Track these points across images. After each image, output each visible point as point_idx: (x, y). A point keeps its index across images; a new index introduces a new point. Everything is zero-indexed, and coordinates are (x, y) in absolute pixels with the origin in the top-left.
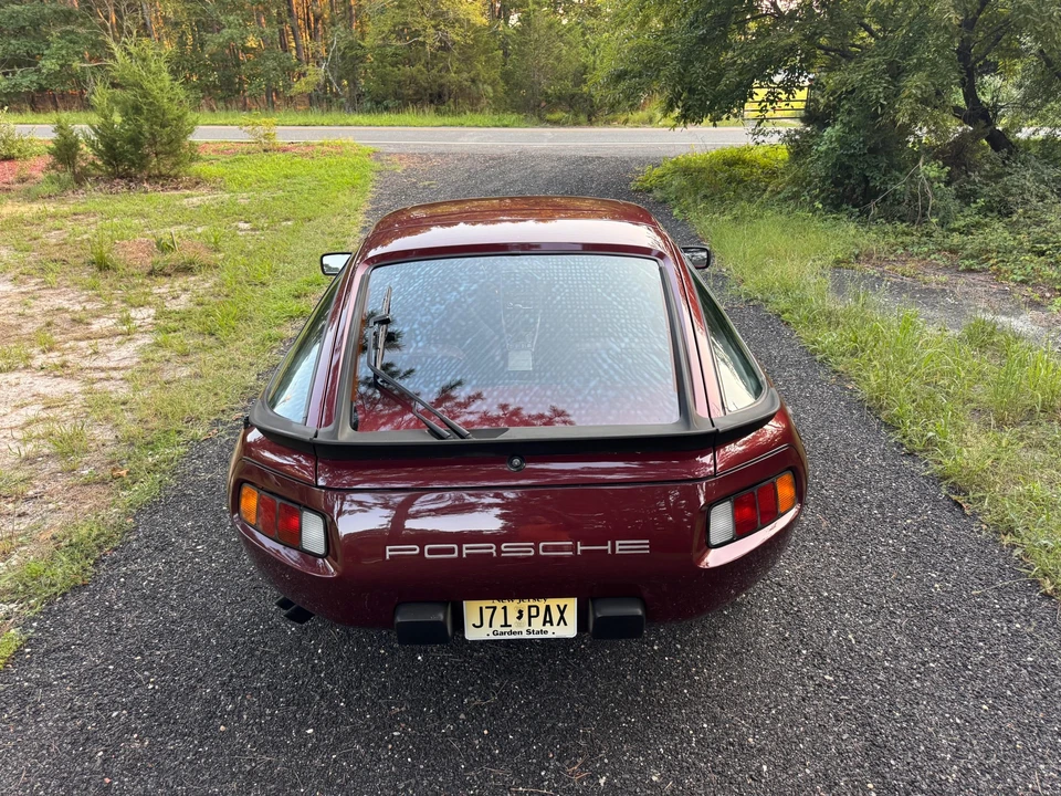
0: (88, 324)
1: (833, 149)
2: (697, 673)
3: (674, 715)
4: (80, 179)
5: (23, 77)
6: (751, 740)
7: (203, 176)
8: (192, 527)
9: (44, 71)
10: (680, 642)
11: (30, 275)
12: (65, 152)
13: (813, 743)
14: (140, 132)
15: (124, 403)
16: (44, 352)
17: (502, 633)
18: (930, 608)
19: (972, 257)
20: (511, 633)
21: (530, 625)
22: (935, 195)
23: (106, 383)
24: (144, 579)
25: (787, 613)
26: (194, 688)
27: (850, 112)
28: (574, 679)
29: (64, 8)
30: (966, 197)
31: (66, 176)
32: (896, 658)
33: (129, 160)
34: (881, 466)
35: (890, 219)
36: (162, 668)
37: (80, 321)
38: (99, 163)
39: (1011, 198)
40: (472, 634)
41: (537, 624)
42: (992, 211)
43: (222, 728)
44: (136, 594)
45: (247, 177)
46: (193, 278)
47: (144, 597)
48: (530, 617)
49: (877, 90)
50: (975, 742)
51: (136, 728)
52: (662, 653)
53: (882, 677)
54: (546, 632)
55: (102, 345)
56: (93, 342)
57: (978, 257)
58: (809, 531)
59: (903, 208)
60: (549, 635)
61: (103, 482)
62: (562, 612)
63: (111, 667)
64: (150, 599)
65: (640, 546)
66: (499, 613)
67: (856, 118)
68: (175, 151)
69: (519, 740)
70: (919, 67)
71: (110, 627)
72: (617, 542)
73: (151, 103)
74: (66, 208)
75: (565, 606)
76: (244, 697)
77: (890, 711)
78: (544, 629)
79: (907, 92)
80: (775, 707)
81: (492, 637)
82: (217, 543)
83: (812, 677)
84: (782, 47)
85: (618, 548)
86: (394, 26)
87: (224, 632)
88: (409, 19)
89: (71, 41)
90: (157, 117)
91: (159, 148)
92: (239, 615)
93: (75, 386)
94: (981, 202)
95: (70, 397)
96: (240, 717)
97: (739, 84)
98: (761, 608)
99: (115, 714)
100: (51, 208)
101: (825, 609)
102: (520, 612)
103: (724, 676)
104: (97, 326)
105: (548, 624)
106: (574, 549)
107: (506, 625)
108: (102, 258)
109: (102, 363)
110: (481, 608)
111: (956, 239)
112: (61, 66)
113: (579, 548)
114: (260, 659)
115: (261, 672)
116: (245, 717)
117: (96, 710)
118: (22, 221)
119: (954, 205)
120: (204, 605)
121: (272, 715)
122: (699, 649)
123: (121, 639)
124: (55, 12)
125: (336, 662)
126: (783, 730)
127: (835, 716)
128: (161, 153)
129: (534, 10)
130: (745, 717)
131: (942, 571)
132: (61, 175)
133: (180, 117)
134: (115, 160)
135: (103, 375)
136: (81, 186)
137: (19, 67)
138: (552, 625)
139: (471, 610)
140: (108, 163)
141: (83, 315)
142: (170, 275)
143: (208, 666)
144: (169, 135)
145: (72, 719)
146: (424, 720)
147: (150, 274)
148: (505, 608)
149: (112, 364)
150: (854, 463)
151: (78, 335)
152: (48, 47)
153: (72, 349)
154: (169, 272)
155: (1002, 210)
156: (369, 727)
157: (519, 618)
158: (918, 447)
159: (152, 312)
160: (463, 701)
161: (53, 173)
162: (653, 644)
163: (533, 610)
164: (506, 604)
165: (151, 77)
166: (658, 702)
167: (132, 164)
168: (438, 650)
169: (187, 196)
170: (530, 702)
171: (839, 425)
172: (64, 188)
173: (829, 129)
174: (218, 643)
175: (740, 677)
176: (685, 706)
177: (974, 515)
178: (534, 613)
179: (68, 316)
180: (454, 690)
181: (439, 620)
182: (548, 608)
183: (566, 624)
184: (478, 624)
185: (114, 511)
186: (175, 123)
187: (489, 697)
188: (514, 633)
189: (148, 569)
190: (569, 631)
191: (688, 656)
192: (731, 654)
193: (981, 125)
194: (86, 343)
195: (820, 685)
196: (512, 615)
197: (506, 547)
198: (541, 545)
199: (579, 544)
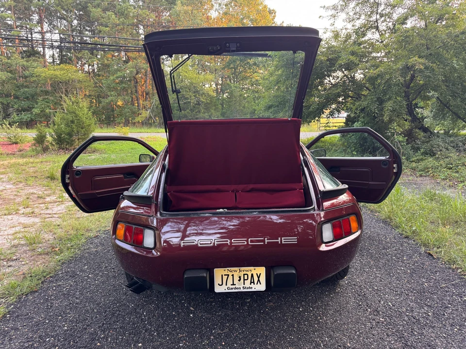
0: (44, 198)
2: (321, 319)
3: (312, 335)
4: (45, 150)
5: (25, 115)
6: (348, 344)
7: (97, 149)
8: (87, 269)
9: (34, 113)
10: (312, 307)
11: (21, 182)
12: (40, 140)
13: (378, 345)
14: (72, 131)
15: (59, 226)
16: (24, 208)
17: (232, 289)
19: (422, 171)
21: (244, 284)
22: (403, 148)
23: (51, 219)
24: (64, 288)
25: (359, 295)
26: (86, 329)
27: (364, 118)
28: (264, 322)
29: (45, 89)
30: (416, 149)
31: (39, 149)
32: (412, 311)
33: (66, 142)
34: (394, 242)
36: (70, 321)
37: (41, 197)
38: (54, 143)
39: (434, 149)
40: (218, 289)
41: (248, 283)
42: (427, 155)
43: (98, 344)
44: (60, 293)
45: (115, 149)
47: (64, 294)
48: (244, 280)
49: (374, 108)
50: (453, 343)
51: (57, 345)
52: (304, 311)
53: (406, 318)
54: (251, 288)
55: (50, 206)
56: (46, 205)
57: (424, 171)
58: (366, 265)
60: (253, 290)
61: (47, 254)
62: (259, 277)
63: (47, 321)
64: (66, 296)
65: (293, 240)
66: (230, 277)
67: (367, 119)
68: (86, 138)
69: (239, 346)
70: (390, 99)
71: (47, 306)
72: (283, 238)
73: (79, 119)
74: (38, 160)
75: (260, 274)
76: (109, 332)
77: (412, 332)
78: (251, 286)
79: (387, 109)
80: (358, 331)
81: (227, 291)
82: (98, 274)
83: (374, 319)
84: (334, 94)
85: (283, 241)
87: (100, 307)
88: (184, 93)
89: (46, 102)
90: (80, 125)
91: (80, 137)
92: (107, 300)
93: (37, 220)
94: (422, 150)
95: (34, 224)
96: (107, 340)
97: (318, 109)
98: (347, 294)
99: (48, 339)
100: (31, 160)
101: (376, 294)
102: (240, 277)
104: (48, 199)
105: (252, 284)
106: (264, 241)
107: (233, 284)
108: (53, 175)
109: (48, 212)
110: (222, 275)
111: (414, 165)
112: (41, 111)
113: (266, 241)
114: (117, 317)
115: (117, 322)
116: (109, 340)
117: (39, 338)
118: (19, 164)
119: (411, 152)
120: (92, 297)
121: (122, 339)
122: (321, 310)
123: (53, 310)
124: (42, 91)
125: (153, 317)
126: (363, 341)
127: (387, 334)
128: (81, 139)
129: (234, 90)
130: (345, 336)
131: (427, 279)
132: (37, 148)
133: (90, 125)
134: (61, 142)
135: (49, 216)
136: (45, 153)
137: (24, 112)
138: (254, 284)
139: (218, 273)
140: (57, 143)
141: (43, 195)
143: (92, 320)
144: (84, 132)
145: (27, 342)
146: (194, 339)
148: (233, 275)
149: (54, 212)
150: (382, 241)
151: (40, 202)
152: (37, 104)
153: (37, 207)
155: (432, 154)
156: (168, 343)
157: (239, 280)
158: (409, 234)
160: (212, 332)
161: (34, 147)
162: (299, 308)
163: (246, 276)
164: (234, 273)
165: (80, 109)
166: (304, 330)
167: (68, 143)
168: (200, 312)
169: (90, 156)
170: (243, 331)
171: (374, 228)
172: (38, 153)
173: (356, 123)
174: (97, 311)
175: (341, 320)
176: (316, 331)
177: (438, 259)
178: (246, 278)
179: (36, 196)
180: (208, 327)
181: (204, 277)
182: (252, 275)
183: (260, 284)
184: (221, 284)
185: (52, 262)
186: (87, 127)
187: (224, 330)
188: (237, 288)
189: (66, 284)
190: (262, 287)
191: (316, 312)
192: (336, 311)
193: (417, 121)
194: (43, 205)
195: (378, 322)
196: (236, 279)
197: (234, 241)
198: (249, 239)
199: (266, 239)
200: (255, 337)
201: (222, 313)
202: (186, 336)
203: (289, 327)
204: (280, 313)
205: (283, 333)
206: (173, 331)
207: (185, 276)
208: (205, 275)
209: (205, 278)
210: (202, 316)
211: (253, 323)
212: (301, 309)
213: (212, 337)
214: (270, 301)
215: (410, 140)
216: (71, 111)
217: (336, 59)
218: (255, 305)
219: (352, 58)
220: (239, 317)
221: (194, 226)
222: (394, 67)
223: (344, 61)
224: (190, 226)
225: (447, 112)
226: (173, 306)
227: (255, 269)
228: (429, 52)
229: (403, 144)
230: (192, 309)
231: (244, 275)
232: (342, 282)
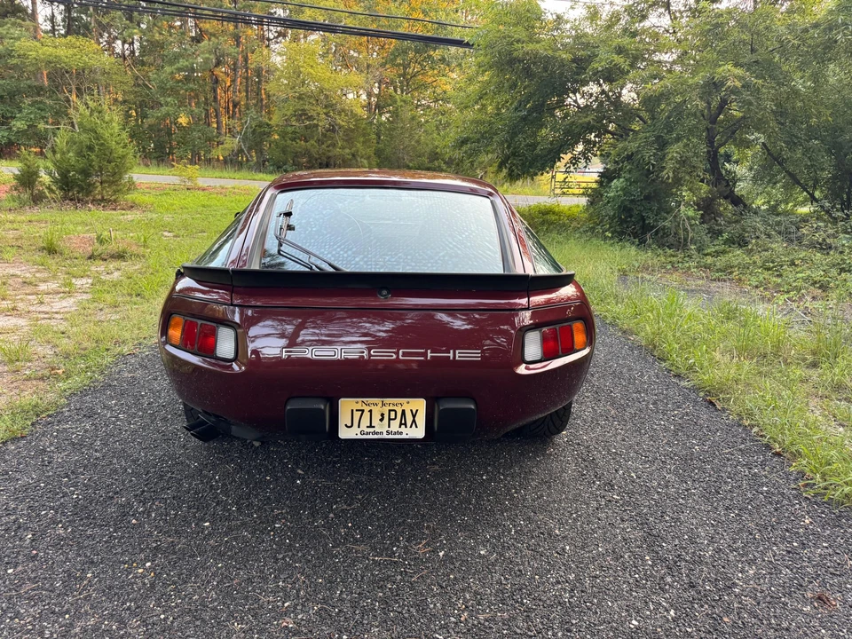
0: (36, 285)
1: (618, 196)
2: (516, 492)
3: (498, 516)
4: (37, 199)
6: (557, 531)
7: (136, 202)
8: (116, 405)
9: (14, 129)
10: (503, 475)
12: (27, 180)
13: (605, 533)
14: (90, 165)
15: (63, 333)
17: (368, 433)
18: (692, 460)
19: (721, 271)
20: (375, 433)
21: (389, 427)
22: (693, 230)
23: (49, 321)
24: (73, 433)
25: (585, 461)
26: (112, 498)
27: (630, 171)
28: (421, 494)
29: (36, 84)
30: (715, 234)
31: (25, 196)
32: (667, 487)
33: (79, 186)
34: (655, 382)
35: (661, 246)
36: (85, 485)
37: (31, 283)
38: (54, 188)
39: (747, 235)
40: (344, 433)
41: (395, 426)
42: (734, 244)
43: (134, 521)
44: (66, 442)
45: (172, 205)
46: (124, 263)
47: (73, 444)
48: (390, 419)
49: (649, 154)
50: (725, 534)
51: (61, 521)
52: (489, 481)
53: (656, 497)
54: (401, 433)
55: (46, 299)
56: (40, 296)
57: (724, 271)
58: (602, 416)
59: (671, 239)
60: (404, 436)
61: (42, 379)
62: (414, 416)
63: (42, 485)
64: (77, 446)
65: (473, 355)
66: (366, 415)
67: (636, 174)
68: (117, 181)
69: (376, 529)
70: (678, 139)
71: (43, 461)
72: (457, 351)
73: (102, 144)
74: (23, 218)
75: (417, 410)
76: (153, 504)
77: (662, 516)
78: (400, 430)
79: (670, 156)
80: (576, 513)
81: (360, 437)
82: (135, 414)
83: (604, 497)
84: (581, 124)
85: (457, 355)
86: (295, 112)
87: (139, 465)
88: (306, 107)
89: (39, 109)
90: (105, 155)
91: (104, 178)
92: (151, 455)
93: (22, 322)
94: (725, 236)
95: (17, 328)
96: (149, 515)
97: (550, 151)
98: (565, 457)
99: (43, 513)
100: (11, 217)
101: (613, 459)
102: (382, 415)
103: (537, 494)
104: (43, 287)
105: (403, 426)
106: (425, 355)
107: (371, 426)
108: (52, 244)
109: (44, 308)
110: (352, 411)
111: (709, 260)
112: (28, 126)
113: (429, 355)
115: (168, 489)
116: (153, 515)
117: (27, 510)
119: (707, 239)
120: (123, 449)
121: (176, 515)
122: (518, 479)
123: (52, 469)
124: (29, 87)
125: (230, 484)
126: (581, 526)
127: (621, 519)
128: (106, 182)
129: (401, 106)
130: (553, 518)
131: (700, 439)
132: (22, 196)
133: (124, 157)
134: (67, 186)
135: (46, 316)
136: (36, 204)
138: (406, 427)
139: (347, 406)
140: (61, 189)
141: (33, 280)
142: (106, 260)
143: (124, 485)
144: (113, 168)
145: (7, 515)
146: (301, 518)
147: (90, 258)
148: (370, 411)
149: (54, 310)
150: (635, 379)
151: (27, 292)
152: (20, 112)
154: (106, 257)
155: (741, 242)
156: (255, 522)
157: (381, 420)
158: (682, 370)
159: (90, 281)
160: (332, 507)
161: (15, 193)
162: (482, 475)
163: (393, 414)
164: (372, 407)
165: (104, 125)
166: (486, 508)
167: (81, 189)
168: (313, 478)
169: (123, 215)
170: (386, 508)
171: (624, 359)
172: (22, 205)
173: (615, 181)
174: (133, 471)
175: (548, 495)
176: (506, 511)
177: (724, 410)
178: (393, 416)
179: (20, 280)
180: (326, 500)
181: (321, 409)
182: (403, 412)
183: (417, 427)
184: (349, 425)
185: (51, 395)
186: (119, 160)
187: (353, 504)
188: (377, 433)
189: (77, 428)
190: (419, 432)
191: (509, 482)
192: (543, 482)
193: (724, 185)
194: (34, 297)
195: (609, 501)
196: (376, 417)
197: (374, 352)
198: (401, 351)
199: (429, 351)
200: (403, 517)
201: (352, 479)
202: (287, 513)
203: (461, 503)
204: (449, 482)
205: (450, 512)
206: (265, 505)
207: (288, 408)
208: (323, 407)
209: (323, 412)
210: (317, 483)
211: (403, 494)
212: (484, 477)
213: (332, 515)
214: (434, 464)
215: (707, 218)
216: (88, 127)
217: (590, 59)
218: (409, 469)
219: (619, 59)
220: (380, 486)
221: (314, 328)
222: (690, 81)
223: (603, 64)
224: (307, 328)
225: (779, 172)
226: (267, 467)
227: (408, 403)
228: (754, 57)
229: (693, 222)
230: (300, 471)
231: (390, 411)
232: (557, 440)
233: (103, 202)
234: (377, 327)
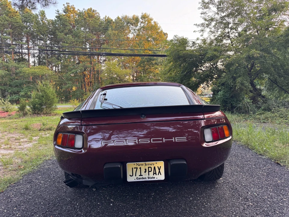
1: (222, 97)
2: (206, 204)
3: (200, 215)
4: (25, 114)
5: (15, 96)
7: (57, 113)
8: (41, 178)
9: (20, 95)
10: (199, 197)
11: (6, 131)
12: (22, 108)
14: (42, 102)
15: (26, 154)
16: (5, 145)
17: (140, 179)
18: (279, 186)
20: (143, 178)
21: (149, 175)
23: (22, 151)
24: (22, 189)
25: (233, 189)
26: (32, 215)
27: (224, 89)
28: (164, 207)
29: (28, 80)
30: (258, 108)
31: (21, 113)
32: (272, 198)
34: (252, 157)
35: (240, 113)
36: (23, 210)
38: (31, 111)
39: (270, 107)
40: (130, 179)
41: (151, 174)
42: (266, 110)
44: (19, 193)
46: (51, 131)
47: (21, 194)
48: (149, 171)
49: (230, 82)
55: (22, 144)
56: (20, 143)
57: (265, 120)
58: (235, 171)
59: (243, 110)
60: (155, 179)
61: (15, 170)
62: (159, 169)
63: (5, 211)
64: (23, 194)
65: (183, 139)
66: (139, 170)
67: (226, 90)
68: (51, 107)
71: (8, 201)
72: (176, 138)
73: (47, 95)
74: (20, 120)
75: (160, 167)
77: (275, 212)
78: (154, 176)
79: (238, 81)
80: (234, 212)
81: (136, 180)
82: (48, 181)
83: (245, 204)
84: (205, 75)
85: (176, 140)
86: (110, 83)
87: (46, 201)
88: (113, 81)
89: (28, 88)
90: (47, 98)
91: (47, 106)
92: (51, 197)
93: (12, 152)
94: (263, 108)
95: (10, 154)
98: (224, 188)
100: (15, 120)
101: (245, 188)
102: (146, 170)
103: (215, 205)
104: (22, 140)
105: (155, 175)
106: (162, 140)
107: (141, 175)
108: (27, 126)
109: (21, 147)
110: (132, 168)
112: (25, 94)
114: (57, 207)
115: (57, 210)
118: (7, 123)
119: (256, 109)
120: (41, 195)
122: (206, 199)
123: (11, 204)
124: (26, 82)
125: (83, 207)
127: (256, 213)
128: (48, 107)
131: (279, 178)
132: (20, 114)
133: (53, 98)
134: (35, 109)
135: (21, 149)
136: (24, 116)
137: (14, 94)
138: (156, 175)
139: (130, 166)
140: (33, 110)
141: (19, 138)
142: (45, 131)
143: (39, 209)
144: (50, 102)
147: (40, 130)
148: (140, 168)
149: (24, 147)
150: (244, 157)
151: (16, 142)
152: (23, 89)
153: (14, 145)
154: (45, 130)
155: (269, 110)
157: (145, 172)
158: (262, 152)
159: (38, 137)
160: (126, 215)
161: (18, 113)
162: (190, 198)
163: (150, 169)
164: (141, 166)
165: (47, 89)
166: (194, 212)
167: (39, 110)
168: (118, 203)
169: (52, 117)
170: (149, 214)
171: (237, 150)
172: (20, 117)
173: (220, 92)
174: (43, 203)
175: (221, 205)
176: (204, 213)
177: (284, 166)
178: (150, 170)
179: (14, 138)
180: (123, 212)
181: (119, 167)
182: (155, 168)
183: (161, 174)
184: (131, 175)
185: (16, 176)
186: (52, 100)
187: (135, 213)
188: (144, 178)
189: (24, 187)
190: (162, 177)
191: (202, 200)
192: (217, 199)
193: (258, 92)
194: (18, 143)
195: (248, 206)
196: (143, 171)
197: (141, 140)
198: (152, 139)
199: (164, 139)
201: (134, 202)
203: (183, 210)
204: (176, 201)
205: (178, 215)
206: (97, 215)
207: (105, 167)
208: (119, 166)
210: (119, 205)
211: (157, 208)
212: (191, 199)
214: (168, 194)
215: (254, 102)
216: (42, 90)
217: (204, 55)
218: (158, 197)
219: (215, 53)
220: (146, 205)
222: (241, 57)
223: (210, 55)
225: (275, 87)
226: (98, 199)
227: (156, 163)
228: (262, 48)
229: (250, 104)
230: (112, 200)
231: (149, 167)
232: (219, 181)
233: (47, 114)
234: (140, 133)
